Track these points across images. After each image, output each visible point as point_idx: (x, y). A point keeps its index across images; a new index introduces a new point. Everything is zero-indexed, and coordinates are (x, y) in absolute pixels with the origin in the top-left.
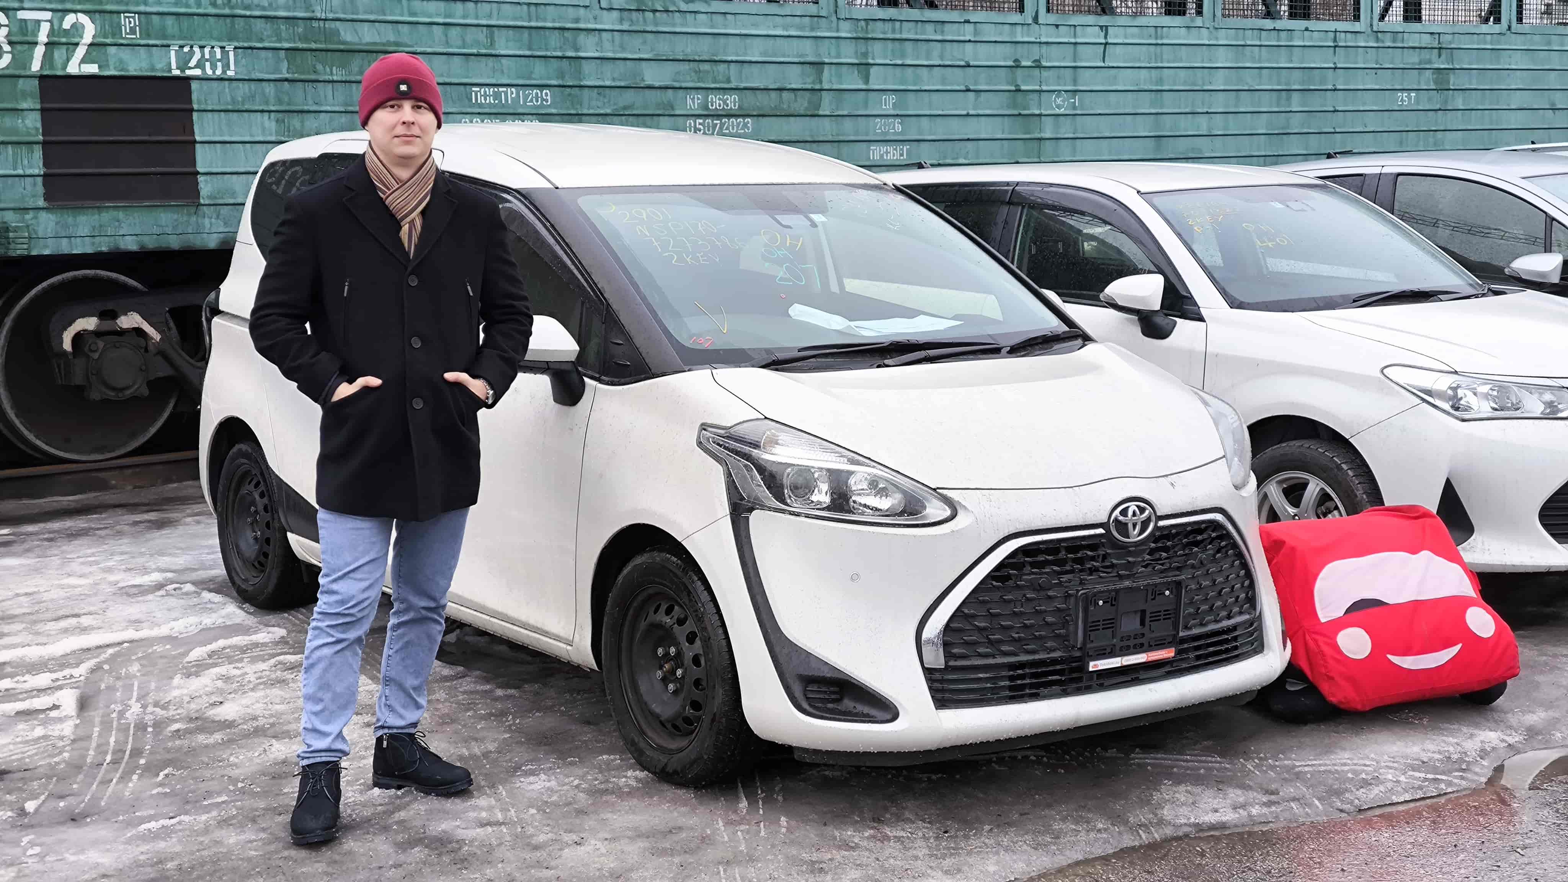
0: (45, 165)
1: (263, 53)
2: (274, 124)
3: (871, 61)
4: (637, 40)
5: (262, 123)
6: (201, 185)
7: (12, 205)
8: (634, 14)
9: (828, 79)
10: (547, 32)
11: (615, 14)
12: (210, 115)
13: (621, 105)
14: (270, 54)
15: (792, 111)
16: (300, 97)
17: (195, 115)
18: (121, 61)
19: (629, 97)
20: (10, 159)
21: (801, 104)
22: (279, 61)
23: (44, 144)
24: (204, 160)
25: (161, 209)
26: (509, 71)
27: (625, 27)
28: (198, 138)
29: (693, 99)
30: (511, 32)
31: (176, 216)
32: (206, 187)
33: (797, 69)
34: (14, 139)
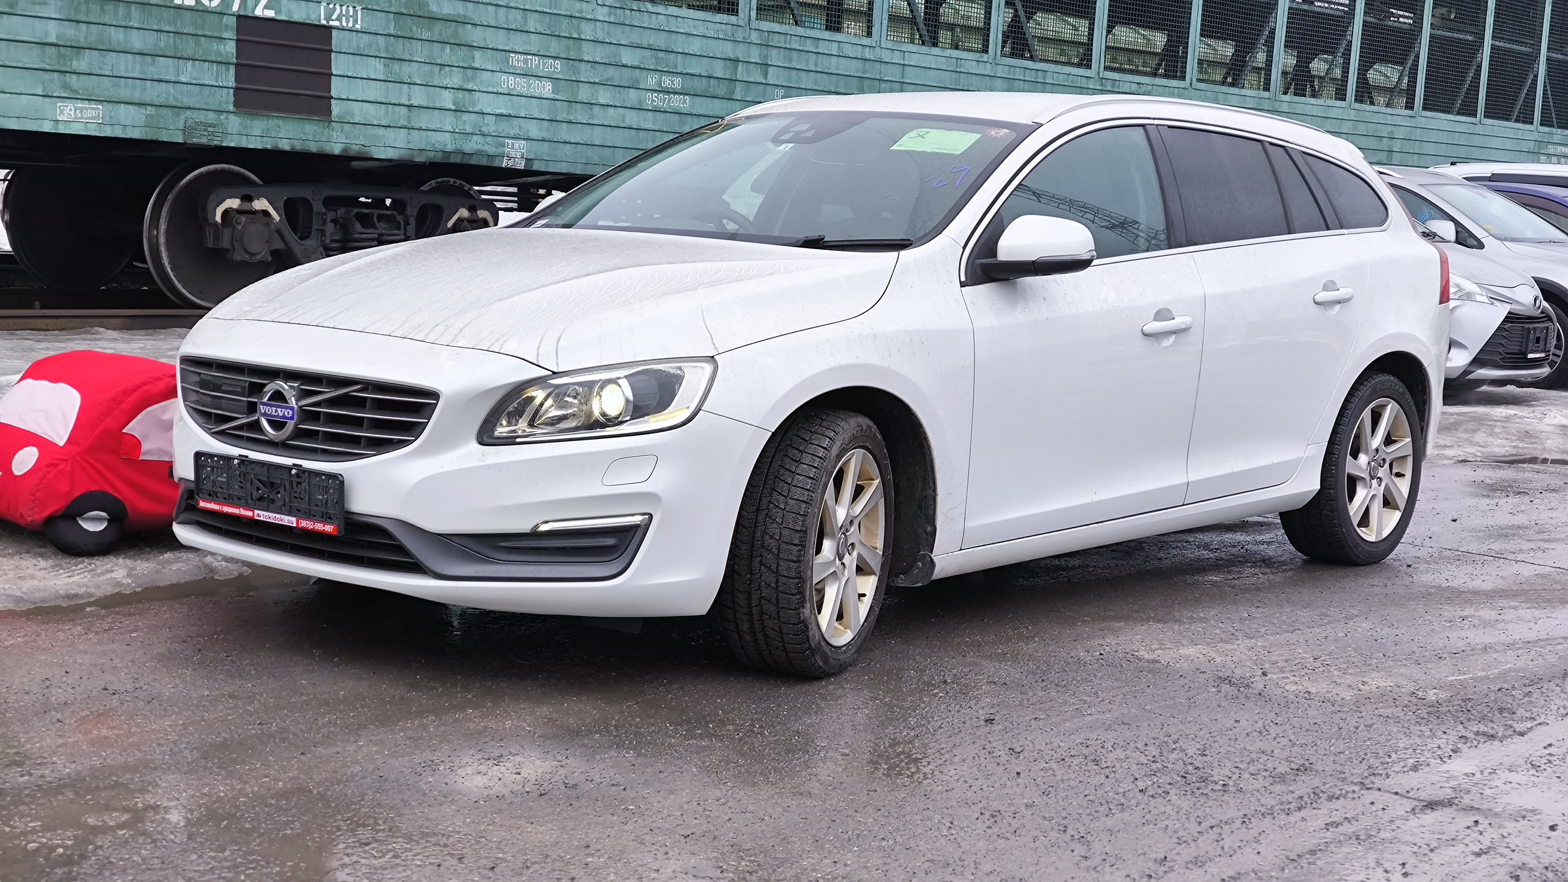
0: (236, 81)
1: (380, 14)
2: (382, 66)
3: (770, 63)
4: (618, 30)
5: (375, 66)
6: (333, 107)
7: (213, 108)
8: (618, 10)
9: (741, 73)
10: (561, 18)
11: (606, 9)
12: (342, 55)
13: (605, 77)
14: (383, 14)
15: (715, 94)
16: (401, 49)
17: (333, 54)
18: (290, 11)
19: (611, 72)
20: (215, 74)
21: (722, 90)
22: (388, 22)
23: (237, 65)
24: (337, 87)
25: (306, 121)
26: (534, 43)
27: (612, 19)
28: (334, 73)
29: (652, 78)
30: (537, 15)
31: (315, 128)
32: (336, 108)
33: (721, 63)
34: (219, 59)
